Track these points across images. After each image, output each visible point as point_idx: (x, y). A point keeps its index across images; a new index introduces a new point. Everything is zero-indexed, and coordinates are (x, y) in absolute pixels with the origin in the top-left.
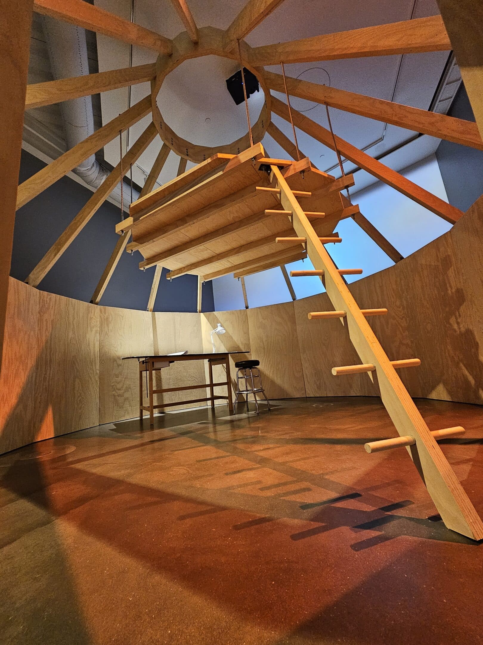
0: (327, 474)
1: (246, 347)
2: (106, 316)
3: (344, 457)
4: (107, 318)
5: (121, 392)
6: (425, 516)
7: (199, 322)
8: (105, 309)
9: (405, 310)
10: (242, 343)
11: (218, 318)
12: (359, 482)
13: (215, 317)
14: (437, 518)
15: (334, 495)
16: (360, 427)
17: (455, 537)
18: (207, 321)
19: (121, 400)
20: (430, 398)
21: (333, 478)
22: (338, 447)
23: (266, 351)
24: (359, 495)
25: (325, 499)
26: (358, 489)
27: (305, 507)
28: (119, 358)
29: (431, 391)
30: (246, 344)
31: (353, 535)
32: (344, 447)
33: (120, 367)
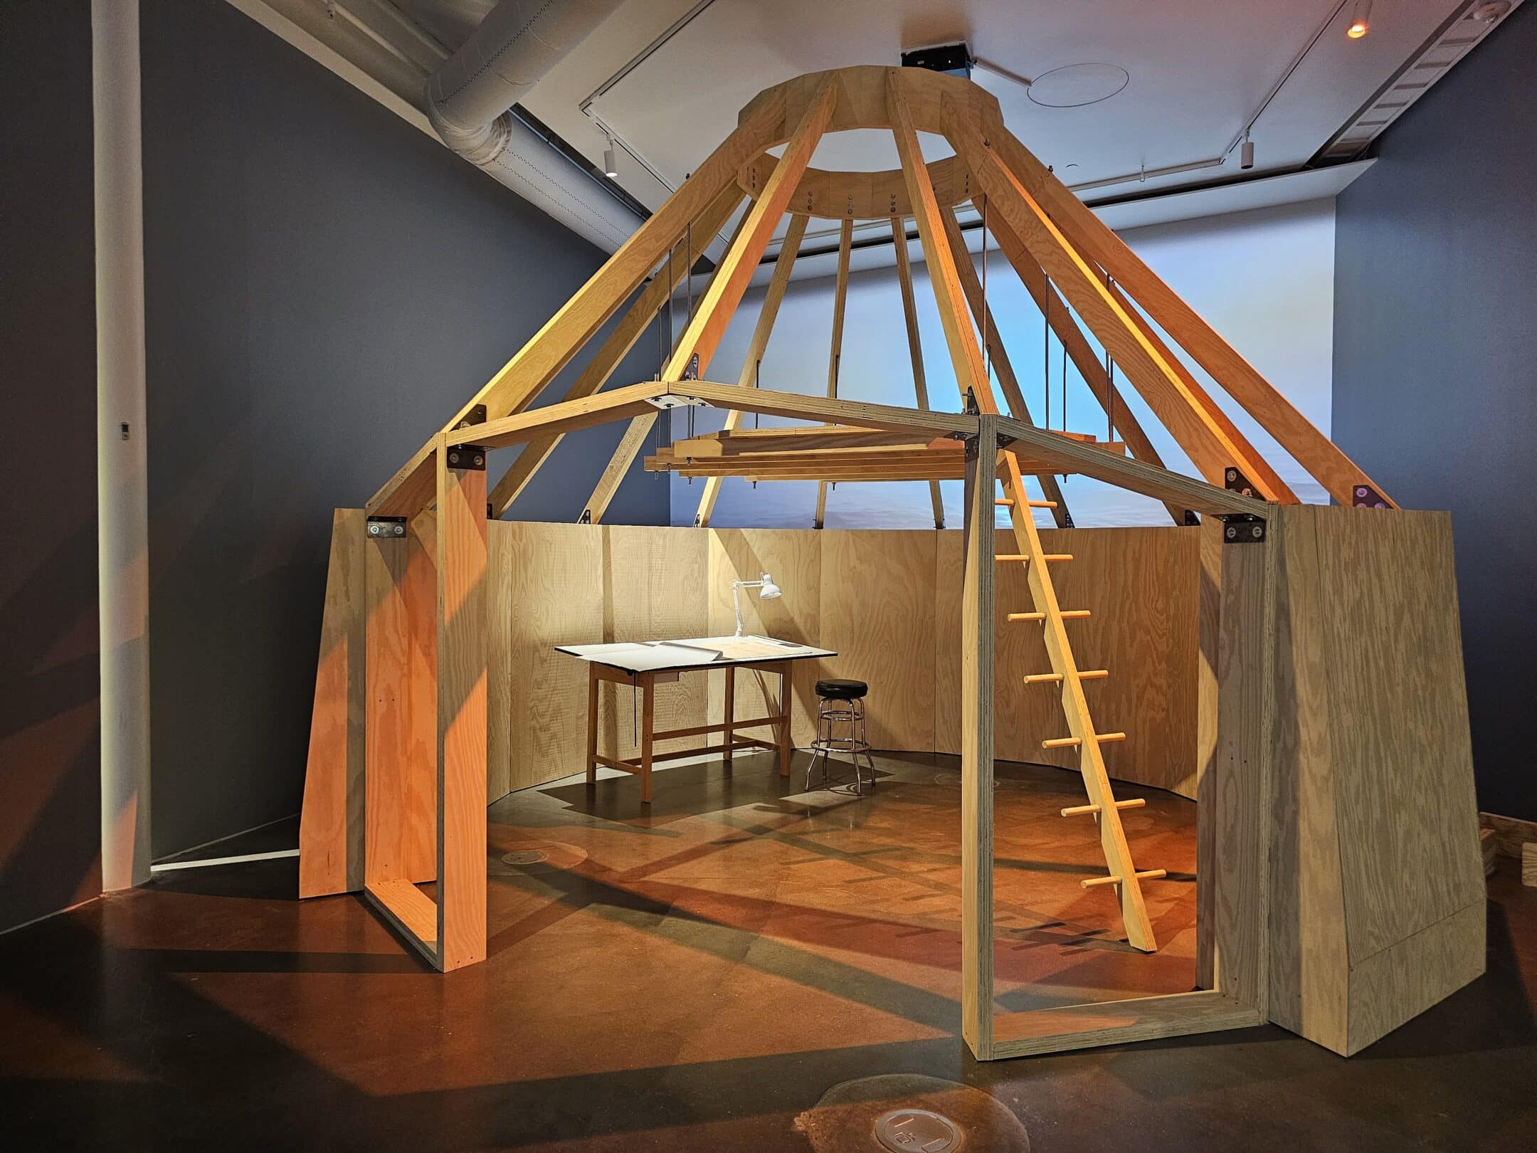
0: (1027, 905)
1: (809, 621)
2: (522, 545)
3: (1042, 888)
4: (525, 550)
5: (544, 721)
6: (1118, 938)
7: (703, 553)
8: (521, 528)
9: (1170, 624)
10: (801, 613)
11: (751, 544)
12: (1062, 914)
13: (744, 542)
14: (1126, 941)
15: (1039, 923)
16: (1057, 844)
17: (1135, 950)
18: (724, 550)
19: (544, 737)
20: (1176, 792)
21: (1035, 909)
22: (1032, 874)
23: (855, 638)
24: (1064, 924)
25: (1031, 926)
26: (1062, 919)
27: (1014, 931)
28: (544, 644)
29: (1181, 781)
30: (809, 614)
31: (1061, 948)
32: (1040, 874)
33: (545, 665)
